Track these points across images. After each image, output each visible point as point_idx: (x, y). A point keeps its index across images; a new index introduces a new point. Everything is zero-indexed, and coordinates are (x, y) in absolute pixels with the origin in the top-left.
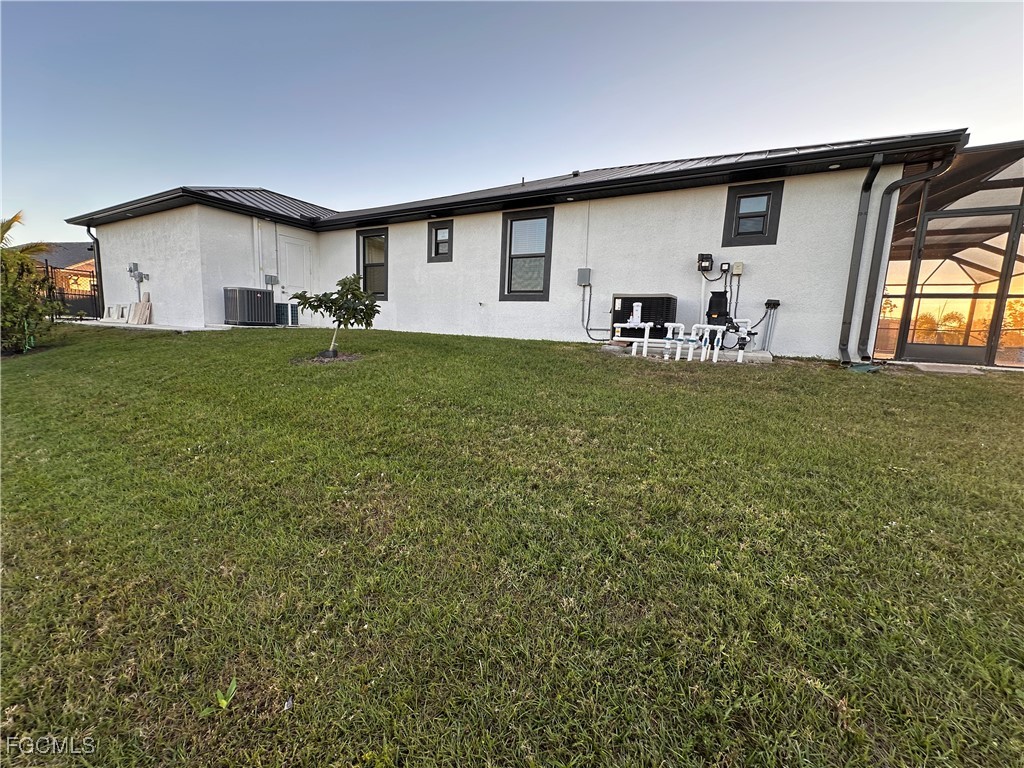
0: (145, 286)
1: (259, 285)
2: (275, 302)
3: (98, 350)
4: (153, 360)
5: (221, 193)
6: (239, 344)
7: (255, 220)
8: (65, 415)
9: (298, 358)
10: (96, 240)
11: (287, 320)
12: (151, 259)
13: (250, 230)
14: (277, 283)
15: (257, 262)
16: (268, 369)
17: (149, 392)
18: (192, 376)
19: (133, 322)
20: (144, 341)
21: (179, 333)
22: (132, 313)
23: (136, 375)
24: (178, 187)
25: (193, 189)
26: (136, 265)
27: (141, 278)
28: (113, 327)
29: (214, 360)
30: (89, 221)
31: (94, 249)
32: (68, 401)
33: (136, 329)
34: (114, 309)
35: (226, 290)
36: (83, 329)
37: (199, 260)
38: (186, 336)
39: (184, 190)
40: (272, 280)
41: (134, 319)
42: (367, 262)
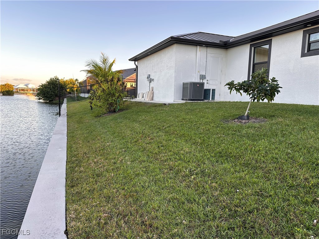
0: (152, 84)
1: (197, 80)
2: (205, 88)
3: (138, 112)
4: (159, 118)
5: (185, 36)
6: (192, 110)
7: (198, 47)
8: (133, 141)
9: (226, 119)
10: (137, 67)
11: (210, 97)
12: (155, 72)
13: (195, 53)
14: (205, 78)
15: (197, 68)
16: (212, 125)
17: (160, 133)
18: (176, 126)
19: (147, 100)
20: (154, 108)
21: (165, 104)
22: (147, 95)
23: (154, 124)
24: (170, 37)
25: (175, 37)
26: (149, 75)
27: (151, 80)
28: (141, 102)
29: (183, 119)
30: (135, 59)
31: (136, 70)
32: (132, 134)
33: (149, 103)
34: (141, 94)
35: (183, 84)
36: (132, 103)
37: (174, 70)
38: (168, 106)
39: (172, 37)
40: (203, 77)
41: (147, 98)
42: (255, 62)
